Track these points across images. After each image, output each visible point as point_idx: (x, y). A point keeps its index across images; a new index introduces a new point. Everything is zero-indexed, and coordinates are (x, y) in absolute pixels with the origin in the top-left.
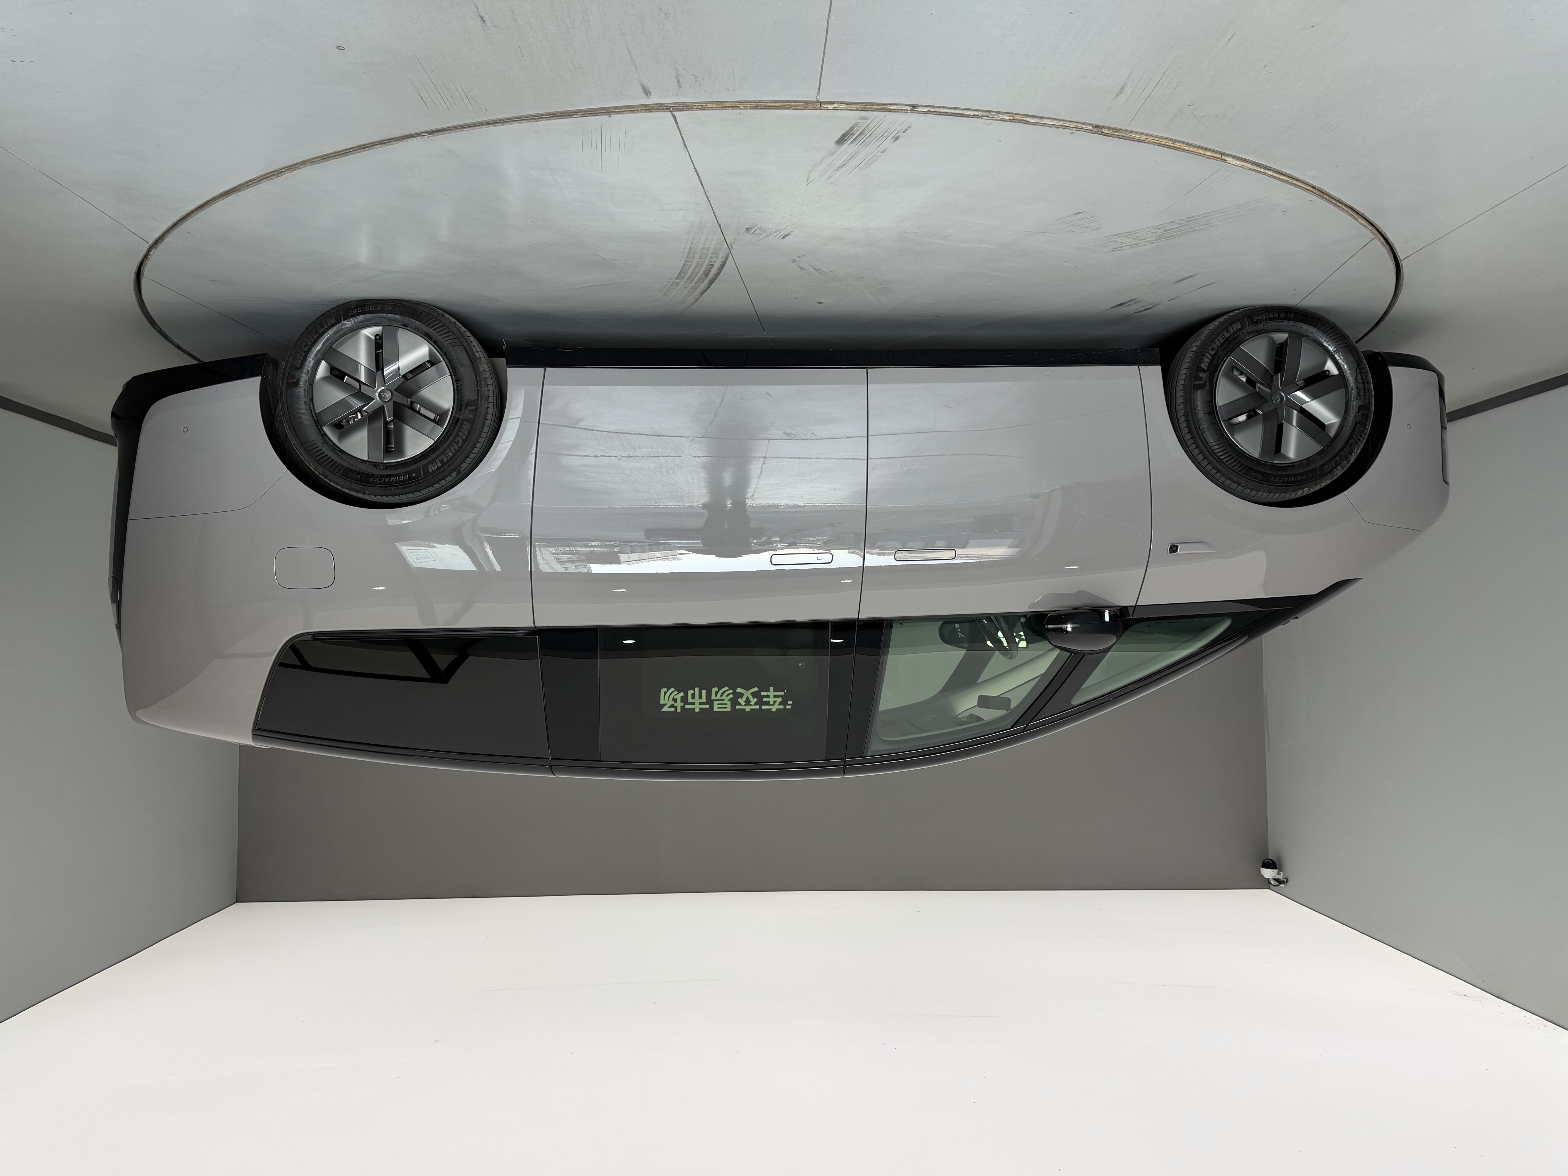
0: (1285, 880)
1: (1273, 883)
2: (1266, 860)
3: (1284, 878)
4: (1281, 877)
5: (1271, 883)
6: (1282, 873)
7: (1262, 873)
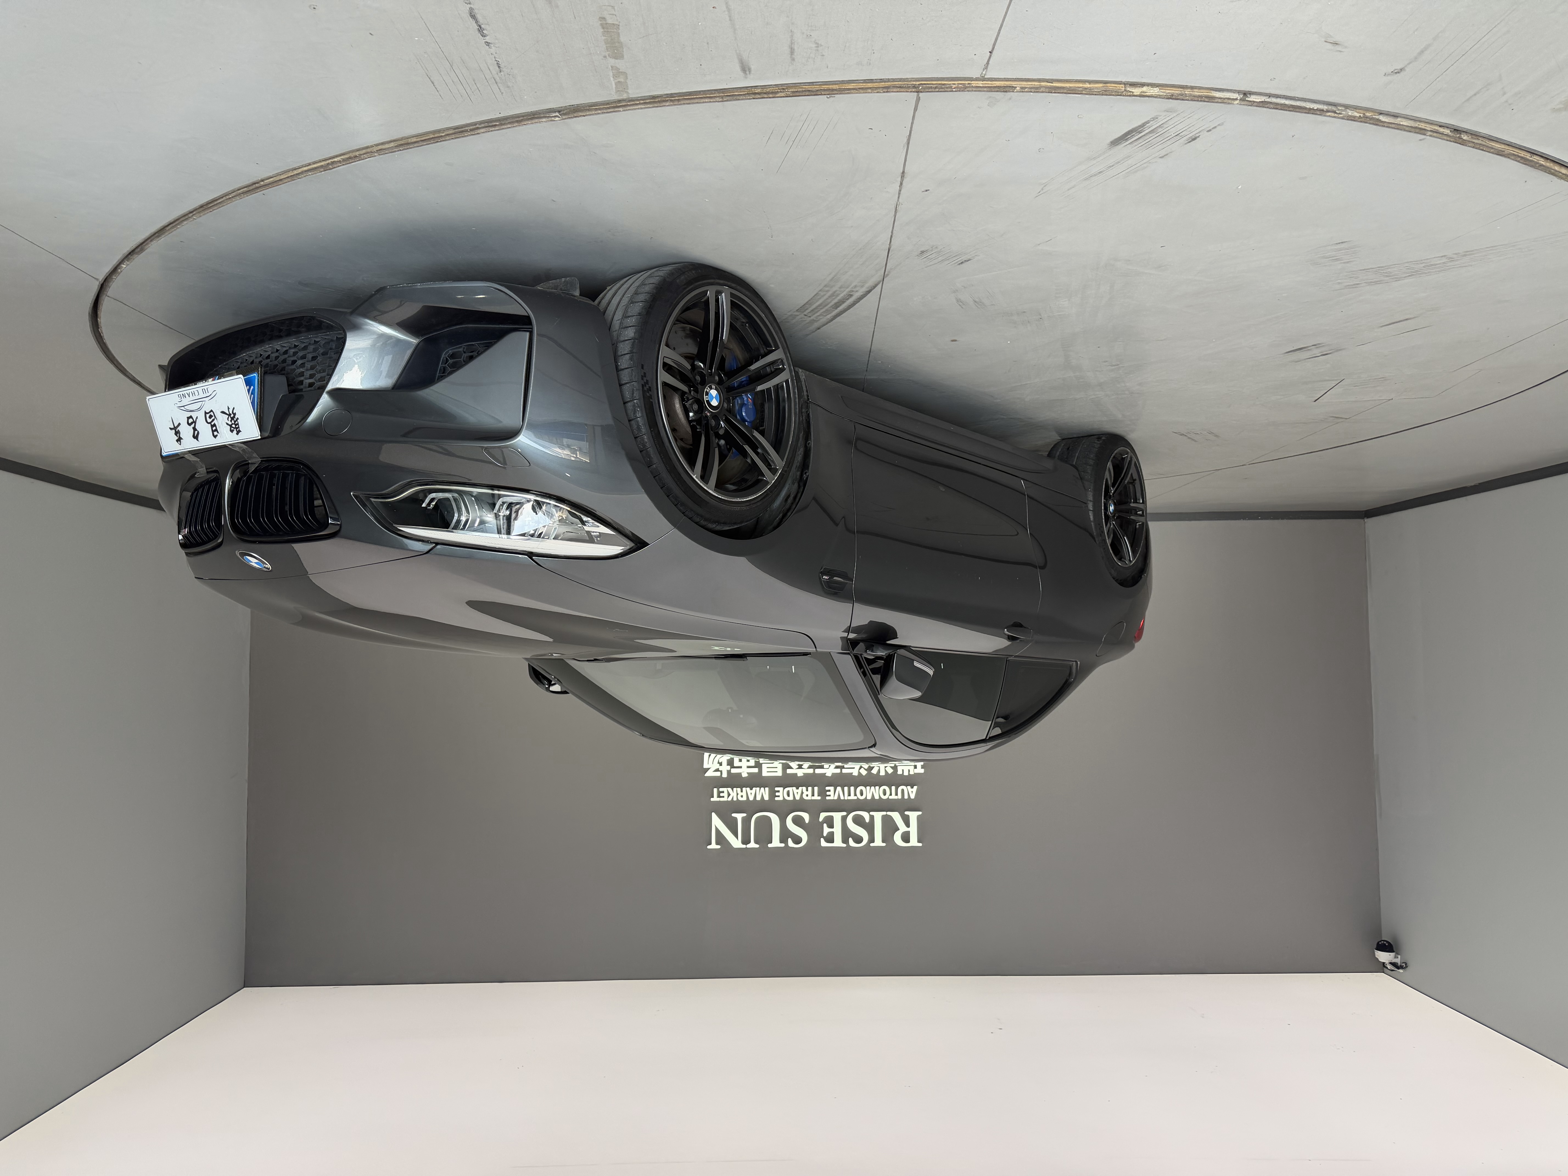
0: (1404, 964)
1: (1389, 968)
2: (1381, 941)
3: (1403, 963)
4: (1398, 961)
5: (1387, 968)
6: (1399, 956)
7: (1377, 957)
